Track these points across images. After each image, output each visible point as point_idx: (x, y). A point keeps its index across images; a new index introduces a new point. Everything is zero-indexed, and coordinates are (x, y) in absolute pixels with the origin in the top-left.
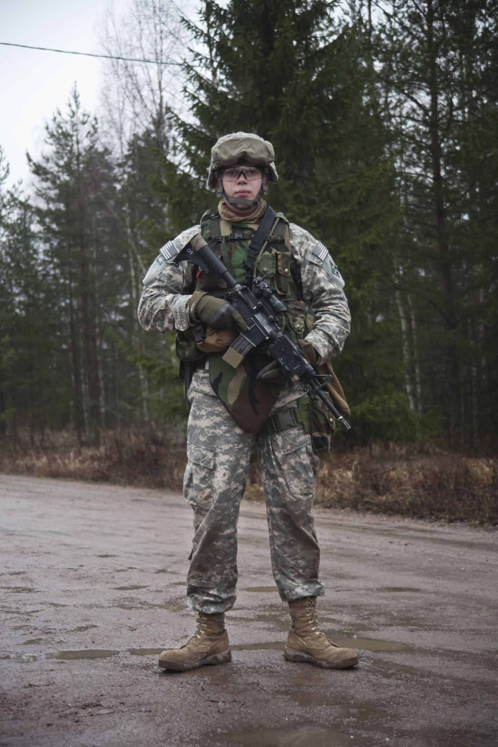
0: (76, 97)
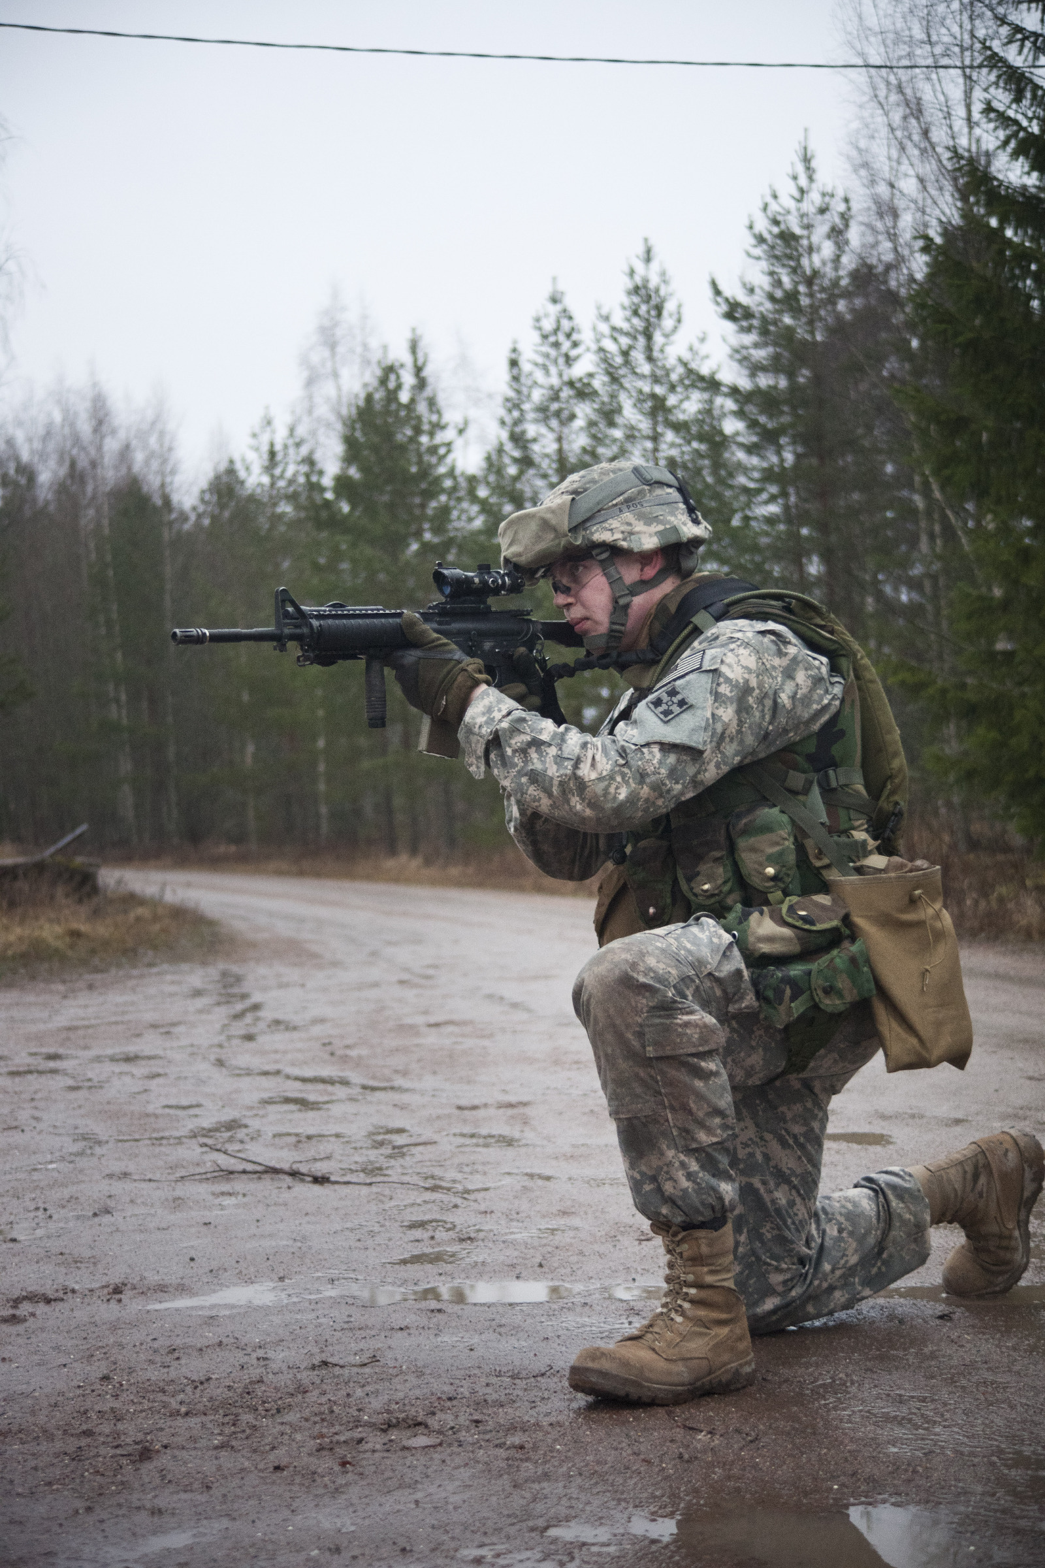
0: (807, 160)
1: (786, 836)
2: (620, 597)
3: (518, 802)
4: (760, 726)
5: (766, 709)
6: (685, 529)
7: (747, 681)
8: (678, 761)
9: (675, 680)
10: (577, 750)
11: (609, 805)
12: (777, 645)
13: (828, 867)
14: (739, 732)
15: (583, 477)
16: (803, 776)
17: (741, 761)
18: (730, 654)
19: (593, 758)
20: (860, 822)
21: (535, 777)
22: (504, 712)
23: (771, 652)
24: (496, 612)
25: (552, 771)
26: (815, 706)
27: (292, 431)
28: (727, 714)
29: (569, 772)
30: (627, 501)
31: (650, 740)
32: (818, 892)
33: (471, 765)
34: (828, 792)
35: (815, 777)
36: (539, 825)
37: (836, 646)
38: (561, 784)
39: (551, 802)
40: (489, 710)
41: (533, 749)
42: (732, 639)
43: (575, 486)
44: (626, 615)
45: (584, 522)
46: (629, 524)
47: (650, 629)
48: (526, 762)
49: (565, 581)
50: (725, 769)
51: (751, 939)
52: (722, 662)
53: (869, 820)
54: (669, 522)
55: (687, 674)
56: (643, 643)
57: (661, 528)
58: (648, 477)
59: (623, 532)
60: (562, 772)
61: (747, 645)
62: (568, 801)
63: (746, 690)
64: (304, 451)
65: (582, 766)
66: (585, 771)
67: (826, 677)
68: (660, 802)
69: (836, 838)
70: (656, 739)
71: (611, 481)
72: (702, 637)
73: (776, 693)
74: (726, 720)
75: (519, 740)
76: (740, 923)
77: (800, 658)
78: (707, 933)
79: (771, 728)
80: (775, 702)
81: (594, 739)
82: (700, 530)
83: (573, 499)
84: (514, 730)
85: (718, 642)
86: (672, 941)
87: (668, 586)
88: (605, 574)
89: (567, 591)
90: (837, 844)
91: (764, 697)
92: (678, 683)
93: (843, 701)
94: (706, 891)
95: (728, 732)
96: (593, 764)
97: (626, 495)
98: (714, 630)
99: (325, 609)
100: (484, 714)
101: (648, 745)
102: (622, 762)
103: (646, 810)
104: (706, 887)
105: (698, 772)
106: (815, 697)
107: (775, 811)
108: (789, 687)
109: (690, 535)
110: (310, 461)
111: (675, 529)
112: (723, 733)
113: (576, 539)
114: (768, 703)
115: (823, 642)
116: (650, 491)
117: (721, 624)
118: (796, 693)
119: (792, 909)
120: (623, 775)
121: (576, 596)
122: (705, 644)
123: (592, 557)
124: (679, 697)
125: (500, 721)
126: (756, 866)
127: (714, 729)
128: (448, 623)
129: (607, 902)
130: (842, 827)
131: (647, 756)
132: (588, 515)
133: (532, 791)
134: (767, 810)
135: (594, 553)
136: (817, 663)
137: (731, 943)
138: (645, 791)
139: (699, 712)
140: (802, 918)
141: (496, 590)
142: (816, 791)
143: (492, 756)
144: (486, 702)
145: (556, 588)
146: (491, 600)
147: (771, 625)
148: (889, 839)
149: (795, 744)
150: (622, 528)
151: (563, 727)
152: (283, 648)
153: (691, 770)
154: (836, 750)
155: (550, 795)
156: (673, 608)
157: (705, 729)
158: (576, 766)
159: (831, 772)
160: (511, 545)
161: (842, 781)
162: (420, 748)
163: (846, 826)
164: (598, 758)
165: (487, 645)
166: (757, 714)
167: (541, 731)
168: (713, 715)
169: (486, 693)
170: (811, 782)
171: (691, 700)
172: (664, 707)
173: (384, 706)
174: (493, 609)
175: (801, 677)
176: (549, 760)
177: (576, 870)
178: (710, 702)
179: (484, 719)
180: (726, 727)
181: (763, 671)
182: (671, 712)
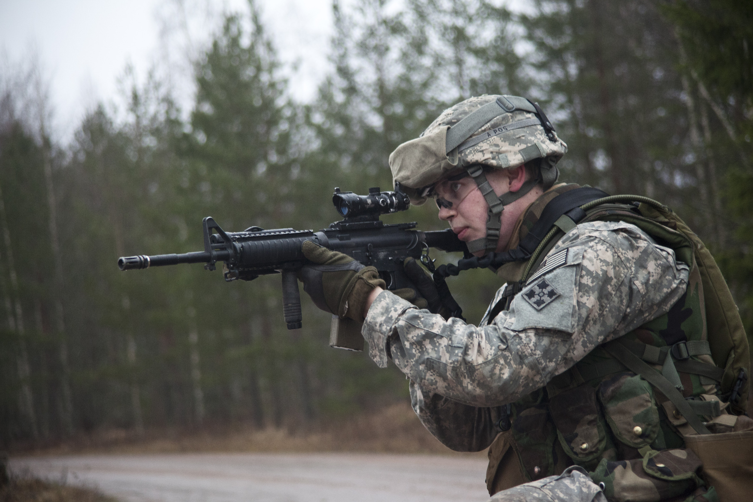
1: (648, 398)
2: (494, 206)
3: (421, 388)
4: (619, 309)
5: (624, 295)
6: (544, 146)
7: (605, 273)
8: (551, 343)
9: (544, 274)
10: (465, 339)
11: (495, 385)
12: (629, 240)
13: (684, 425)
14: (601, 315)
15: (456, 110)
16: (658, 349)
17: (605, 339)
18: (589, 250)
19: (479, 345)
20: (709, 387)
21: (431, 365)
22: (400, 311)
23: (624, 247)
24: (387, 227)
25: (446, 358)
26: (665, 290)
27: (151, 75)
28: (590, 301)
29: (460, 359)
30: (494, 126)
31: (527, 326)
32: (675, 447)
33: (375, 356)
34: (680, 361)
35: (668, 349)
36: (441, 404)
37: (679, 239)
38: (454, 369)
39: (446, 384)
40: (387, 310)
41: (428, 341)
42: (591, 238)
43: (449, 118)
44: (500, 221)
45: (459, 146)
46: (497, 145)
47: (520, 232)
48: (422, 352)
49: (447, 197)
50: (591, 347)
51: (616, 489)
52: (583, 257)
53: (718, 385)
54: (530, 141)
55: (554, 269)
56: (514, 245)
57: (523, 146)
58: (510, 106)
59: (492, 153)
60: (454, 359)
61: (604, 242)
62: (461, 383)
63: (606, 280)
64: (163, 91)
65: (470, 352)
66: (473, 357)
67: (673, 265)
68: (537, 378)
69: (691, 401)
70: (531, 325)
71: (478, 111)
72: (565, 237)
73: (631, 281)
74: (590, 306)
75: (414, 335)
76: (606, 474)
77: (650, 250)
78: (577, 484)
79: (628, 310)
80: (631, 288)
81: (478, 329)
82: (557, 147)
83: (449, 128)
84: (411, 325)
85: (579, 241)
86: (547, 492)
87: (532, 196)
88: (480, 189)
89: (449, 205)
90: (691, 405)
91: (621, 285)
92: (547, 276)
93: (688, 285)
94: (585, 449)
95: (591, 316)
96: (480, 351)
97: (492, 122)
98: (575, 231)
99: (245, 233)
100: (382, 314)
101: (524, 330)
102: (503, 347)
103: (526, 385)
104: (585, 446)
105: (568, 351)
106: (665, 282)
107: (637, 378)
108: (642, 275)
109: (549, 151)
110: (169, 102)
111: (536, 147)
112: (588, 317)
113: (453, 161)
114: (625, 289)
115: (668, 236)
116: (512, 117)
117: (580, 226)
118: (648, 280)
119: (651, 462)
120: (505, 358)
121: (456, 209)
122: (567, 244)
123: (467, 175)
124: (549, 289)
125: (398, 319)
126: (625, 426)
127: (580, 314)
128: (348, 238)
129: (496, 464)
130: (695, 392)
131: (524, 340)
132: (463, 140)
133: (429, 376)
134: (629, 378)
135: (469, 172)
136: (664, 254)
137: (599, 494)
138: (525, 370)
139: (567, 301)
140: (660, 469)
141: (386, 208)
142: (670, 362)
143: (393, 349)
144: (384, 303)
145: (441, 203)
146: (382, 217)
147: (623, 225)
148: (736, 401)
149: (650, 322)
150: (491, 149)
151: (450, 320)
152: (212, 267)
153: (562, 350)
154: (685, 326)
155: (445, 379)
156: (538, 214)
157: (573, 315)
158: (465, 353)
159: (682, 345)
160: (400, 170)
161: (692, 353)
162: (331, 344)
163: (699, 391)
164: (483, 344)
165: (382, 255)
166: (616, 299)
167: (432, 326)
168: (578, 302)
169: (381, 296)
170: (666, 355)
171: (559, 291)
172: (536, 298)
173: (300, 310)
174: (385, 225)
175: (652, 266)
176: (442, 350)
177: (474, 441)
178: (575, 292)
179: (384, 318)
180: (590, 311)
181: (619, 263)
182: (543, 302)
